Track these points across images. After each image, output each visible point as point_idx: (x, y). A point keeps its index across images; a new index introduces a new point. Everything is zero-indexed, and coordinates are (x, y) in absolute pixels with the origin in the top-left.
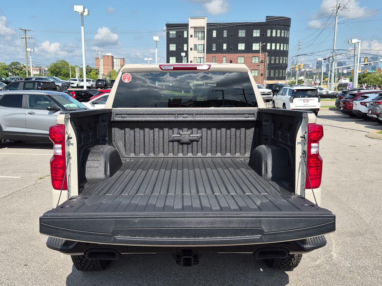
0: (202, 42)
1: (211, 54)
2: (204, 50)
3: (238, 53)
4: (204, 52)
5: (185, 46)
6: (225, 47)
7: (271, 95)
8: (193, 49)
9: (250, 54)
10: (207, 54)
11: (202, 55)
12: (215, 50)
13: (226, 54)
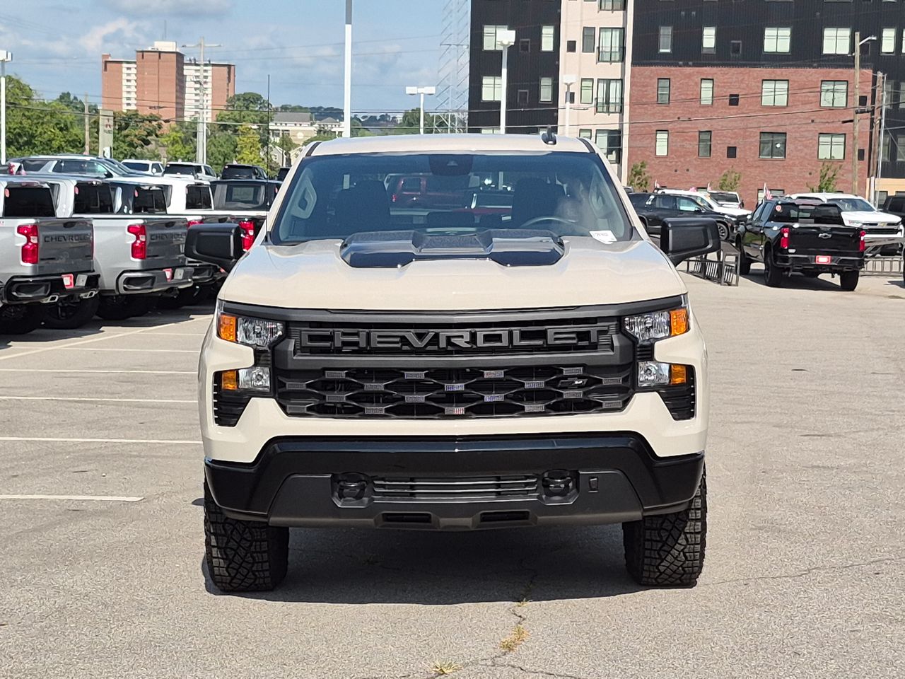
0: (616, 19)
1: (653, 68)
2: (623, 49)
3: (763, 66)
4: (623, 59)
5: (548, 32)
6: (709, 38)
7: (899, 233)
8: (579, 46)
9: (813, 70)
10: (637, 69)
11: (613, 71)
12: (668, 51)
13: (715, 69)
